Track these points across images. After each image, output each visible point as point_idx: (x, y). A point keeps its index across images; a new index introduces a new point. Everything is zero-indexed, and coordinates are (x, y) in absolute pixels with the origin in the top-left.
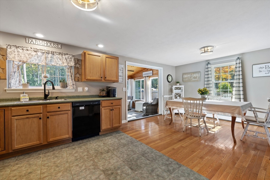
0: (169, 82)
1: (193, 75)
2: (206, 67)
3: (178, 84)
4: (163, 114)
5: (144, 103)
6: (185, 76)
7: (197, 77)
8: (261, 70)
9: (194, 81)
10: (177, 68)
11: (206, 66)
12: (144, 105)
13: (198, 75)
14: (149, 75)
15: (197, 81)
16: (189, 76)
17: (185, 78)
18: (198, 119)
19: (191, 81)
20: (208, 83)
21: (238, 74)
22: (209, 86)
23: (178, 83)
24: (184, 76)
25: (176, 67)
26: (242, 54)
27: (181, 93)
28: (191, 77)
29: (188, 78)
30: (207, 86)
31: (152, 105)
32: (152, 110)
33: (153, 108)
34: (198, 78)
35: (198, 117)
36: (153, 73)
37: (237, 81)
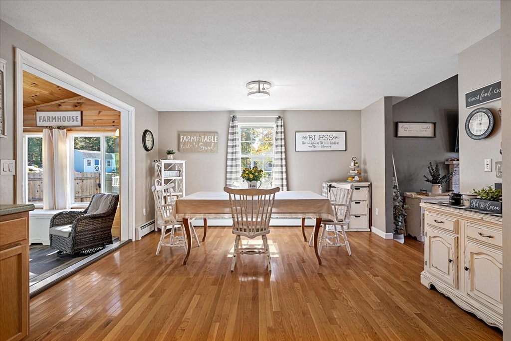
0: (147, 149)
1: (203, 137)
2: (231, 125)
3: (171, 156)
4: (134, 240)
5: (56, 216)
6: (184, 138)
7: (211, 142)
8: (304, 140)
9: (205, 151)
10: (163, 116)
11: (231, 122)
12: (57, 221)
13: (214, 140)
14: (66, 123)
15: (212, 151)
16: (194, 138)
17: (185, 143)
18: (263, 236)
19: (199, 152)
20: (234, 157)
21: (280, 144)
22: (236, 162)
23: (170, 153)
24: (181, 139)
25: (160, 113)
26: (283, 111)
27: (174, 178)
28: (199, 142)
29: (191, 143)
30: (232, 162)
31: (94, 218)
32: (94, 233)
33: (99, 226)
34: (214, 145)
35: (260, 230)
36: (84, 119)
37: (278, 155)
